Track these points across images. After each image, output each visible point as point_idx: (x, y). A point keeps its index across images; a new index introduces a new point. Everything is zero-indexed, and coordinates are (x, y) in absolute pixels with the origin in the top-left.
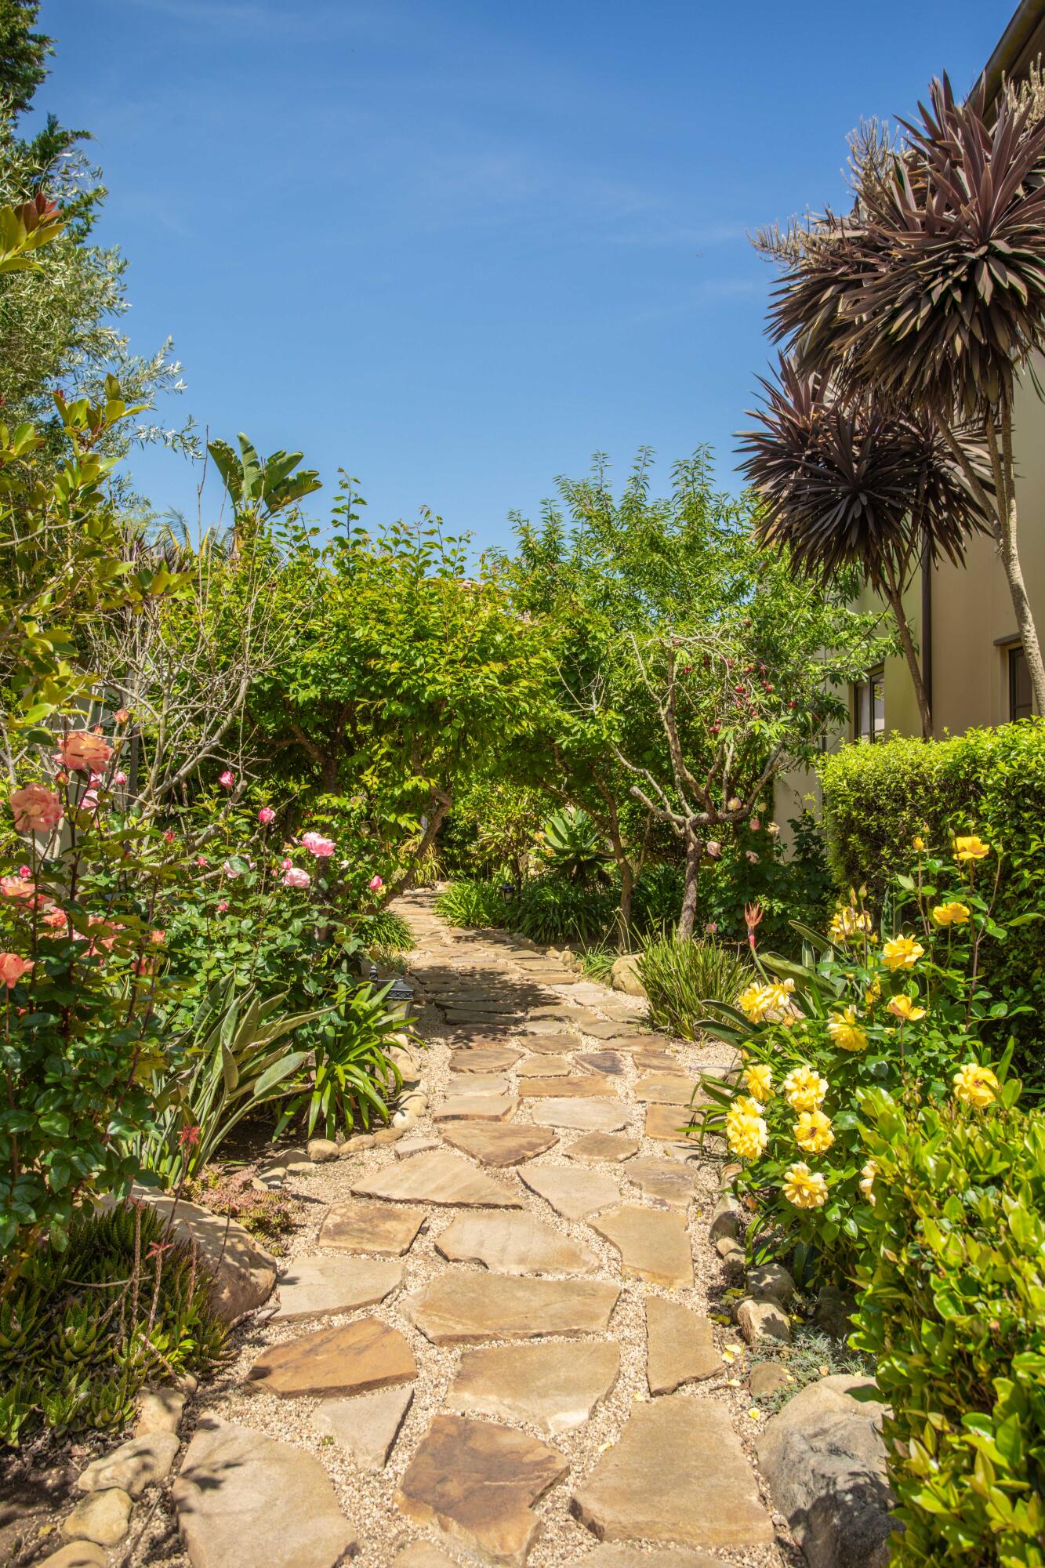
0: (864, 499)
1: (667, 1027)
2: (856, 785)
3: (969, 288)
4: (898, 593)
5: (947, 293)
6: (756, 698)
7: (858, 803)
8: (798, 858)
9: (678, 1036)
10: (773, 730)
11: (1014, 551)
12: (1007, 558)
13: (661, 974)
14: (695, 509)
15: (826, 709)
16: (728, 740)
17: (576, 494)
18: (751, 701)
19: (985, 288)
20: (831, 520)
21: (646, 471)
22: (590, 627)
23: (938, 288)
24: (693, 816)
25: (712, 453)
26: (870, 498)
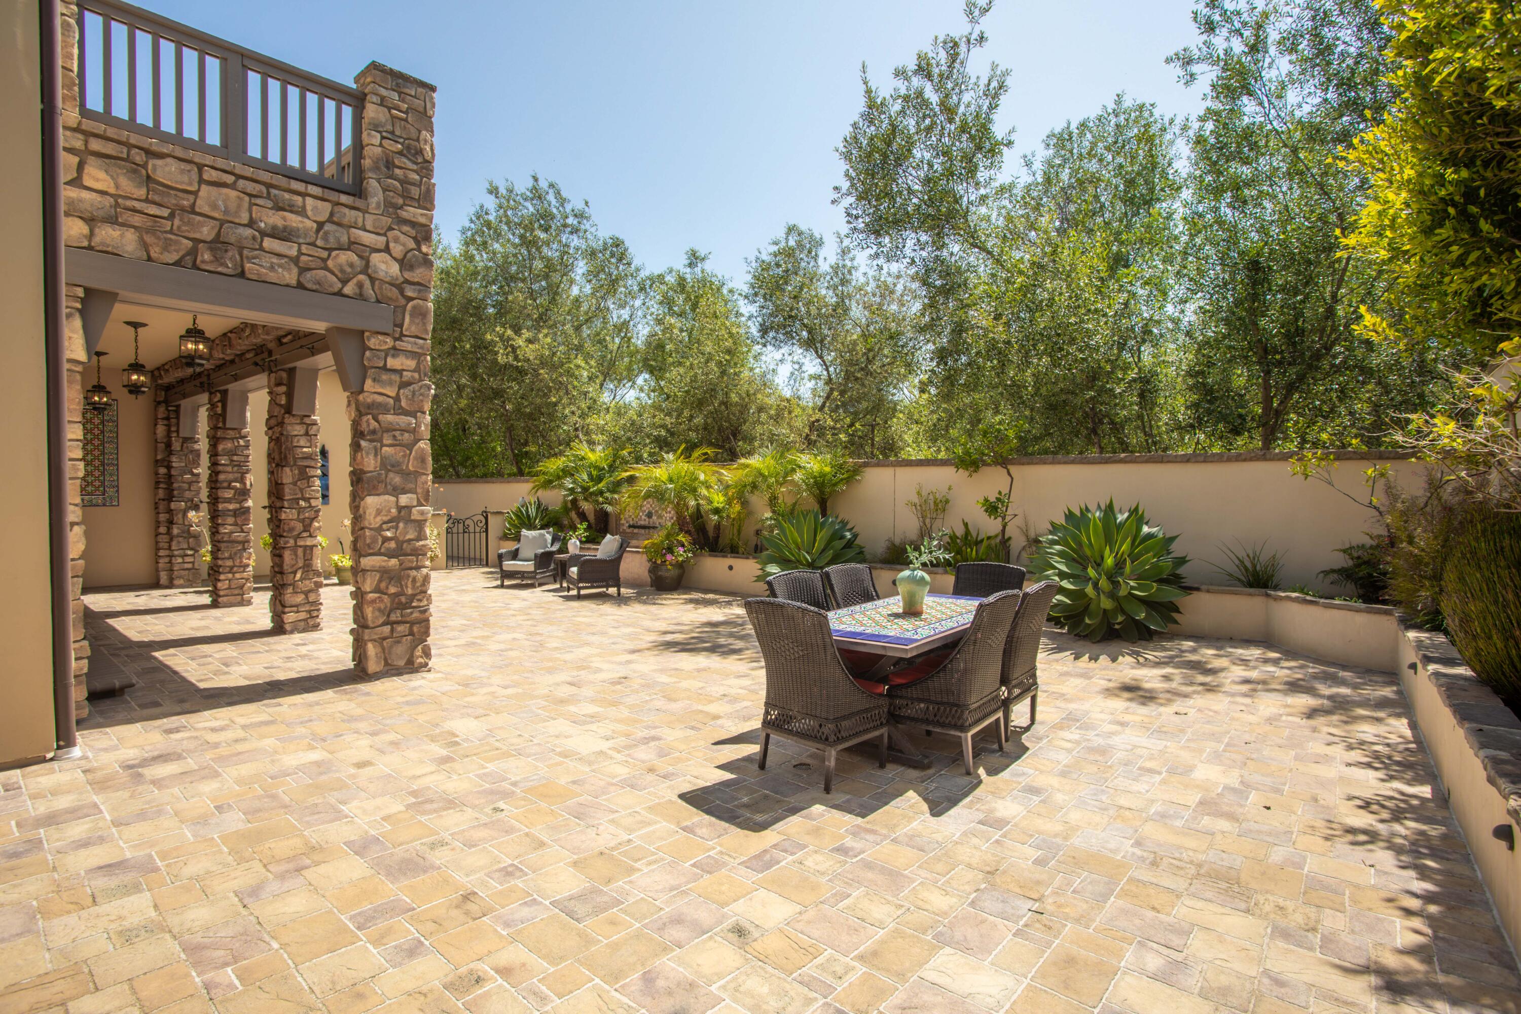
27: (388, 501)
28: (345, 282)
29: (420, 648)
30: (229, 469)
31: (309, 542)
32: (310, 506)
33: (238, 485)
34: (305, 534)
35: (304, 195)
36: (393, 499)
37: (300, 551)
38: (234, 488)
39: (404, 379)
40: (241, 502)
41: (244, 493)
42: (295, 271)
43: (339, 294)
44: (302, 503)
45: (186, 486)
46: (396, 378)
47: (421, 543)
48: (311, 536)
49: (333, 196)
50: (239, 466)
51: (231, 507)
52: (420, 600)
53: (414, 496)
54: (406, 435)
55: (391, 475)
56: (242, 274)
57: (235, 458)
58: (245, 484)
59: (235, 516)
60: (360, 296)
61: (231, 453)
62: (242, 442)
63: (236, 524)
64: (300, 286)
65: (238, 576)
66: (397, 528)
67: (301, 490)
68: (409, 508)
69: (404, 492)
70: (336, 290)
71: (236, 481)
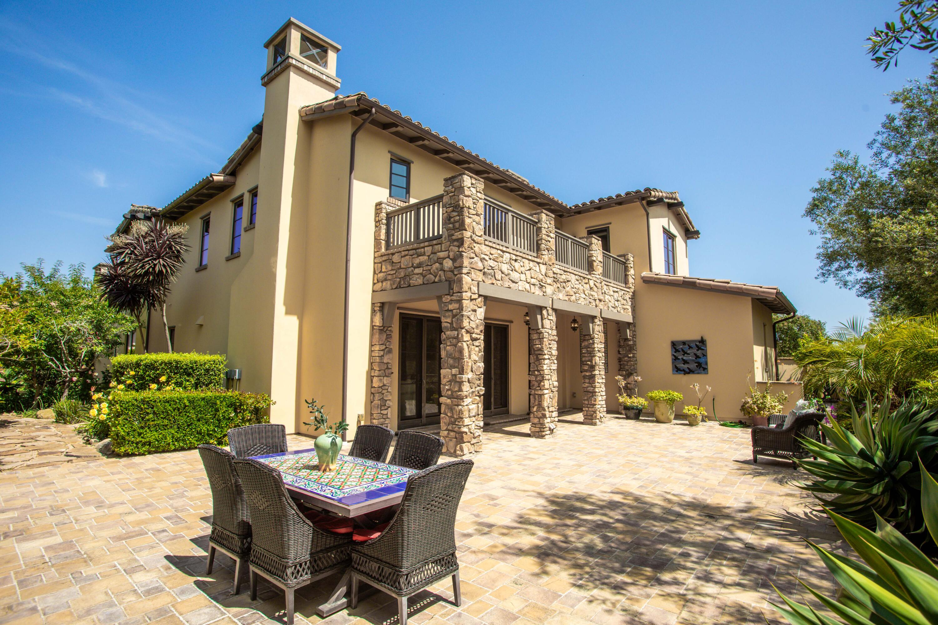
0: (130, 296)
1: (62, 421)
2: (119, 363)
3: (154, 269)
4: (139, 316)
5: (149, 269)
6: (95, 341)
7: (120, 367)
8: (104, 381)
9: (65, 423)
10: (99, 349)
11: (164, 314)
12: (163, 316)
13: (61, 409)
14: (76, 281)
15: (115, 343)
16: (84, 351)
17: (30, 270)
18: (93, 341)
19: (157, 269)
20: (122, 299)
21: (59, 267)
22: (36, 316)
23: (147, 267)
24: (69, 370)
25: (84, 265)
26: (132, 296)
27: (448, 372)
28: (435, 277)
29: (459, 446)
30: (586, 355)
31: (540, 392)
32: (540, 374)
33: (589, 363)
34: (538, 388)
35: (424, 247)
36: (450, 371)
37: (537, 396)
38: (588, 365)
39: (454, 313)
40: (591, 372)
41: (592, 368)
42: (422, 278)
43: (434, 282)
44: (536, 373)
45: (625, 363)
46: (450, 313)
47: (460, 393)
48: (540, 389)
49: (431, 243)
50: (590, 353)
51: (587, 374)
52: (459, 422)
53: (458, 370)
54: (454, 340)
55: (449, 359)
56: (409, 286)
57: (589, 349)
58: (592, 362)
59: (589, 379)
60: (440, 281)
61: (587, 347)
62: (591, 341)
63: (589, 383)
64: (424, 284)
65: (590, 409)
66: (451, 385)
67: (537, 366)
68: (455, 375)
69: (454, 367)
70: (432, 281)
71: (588, 361)
